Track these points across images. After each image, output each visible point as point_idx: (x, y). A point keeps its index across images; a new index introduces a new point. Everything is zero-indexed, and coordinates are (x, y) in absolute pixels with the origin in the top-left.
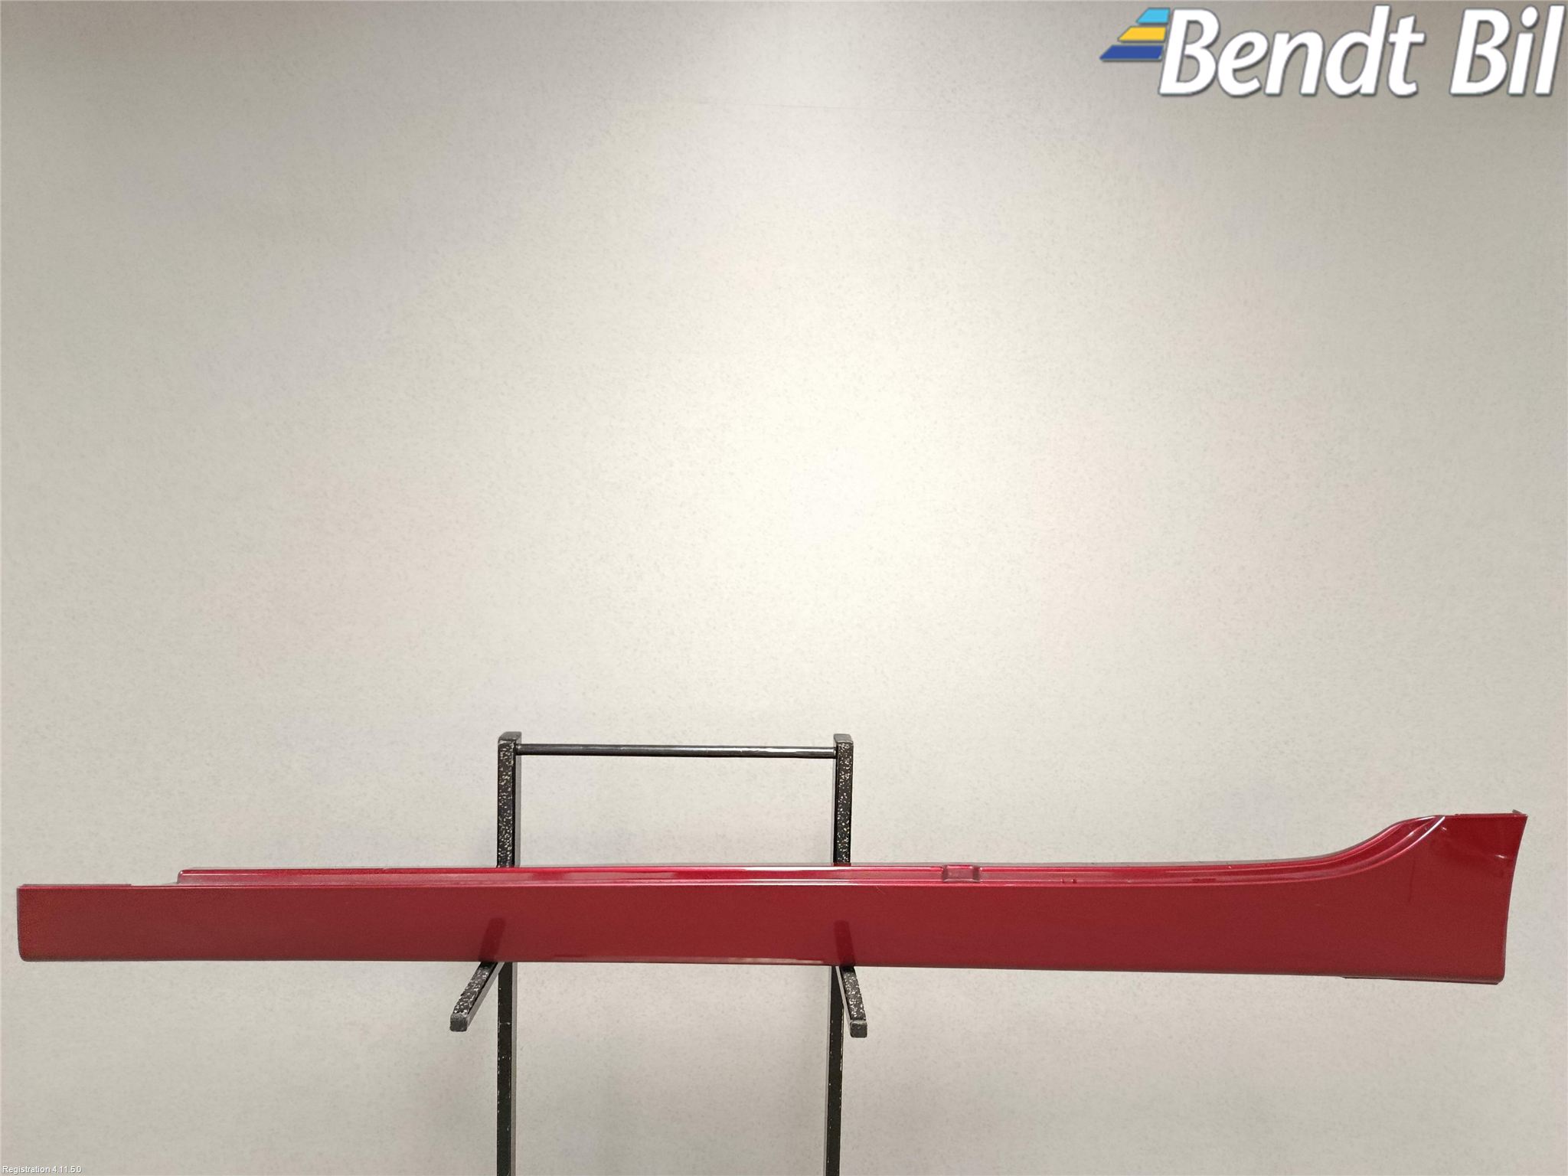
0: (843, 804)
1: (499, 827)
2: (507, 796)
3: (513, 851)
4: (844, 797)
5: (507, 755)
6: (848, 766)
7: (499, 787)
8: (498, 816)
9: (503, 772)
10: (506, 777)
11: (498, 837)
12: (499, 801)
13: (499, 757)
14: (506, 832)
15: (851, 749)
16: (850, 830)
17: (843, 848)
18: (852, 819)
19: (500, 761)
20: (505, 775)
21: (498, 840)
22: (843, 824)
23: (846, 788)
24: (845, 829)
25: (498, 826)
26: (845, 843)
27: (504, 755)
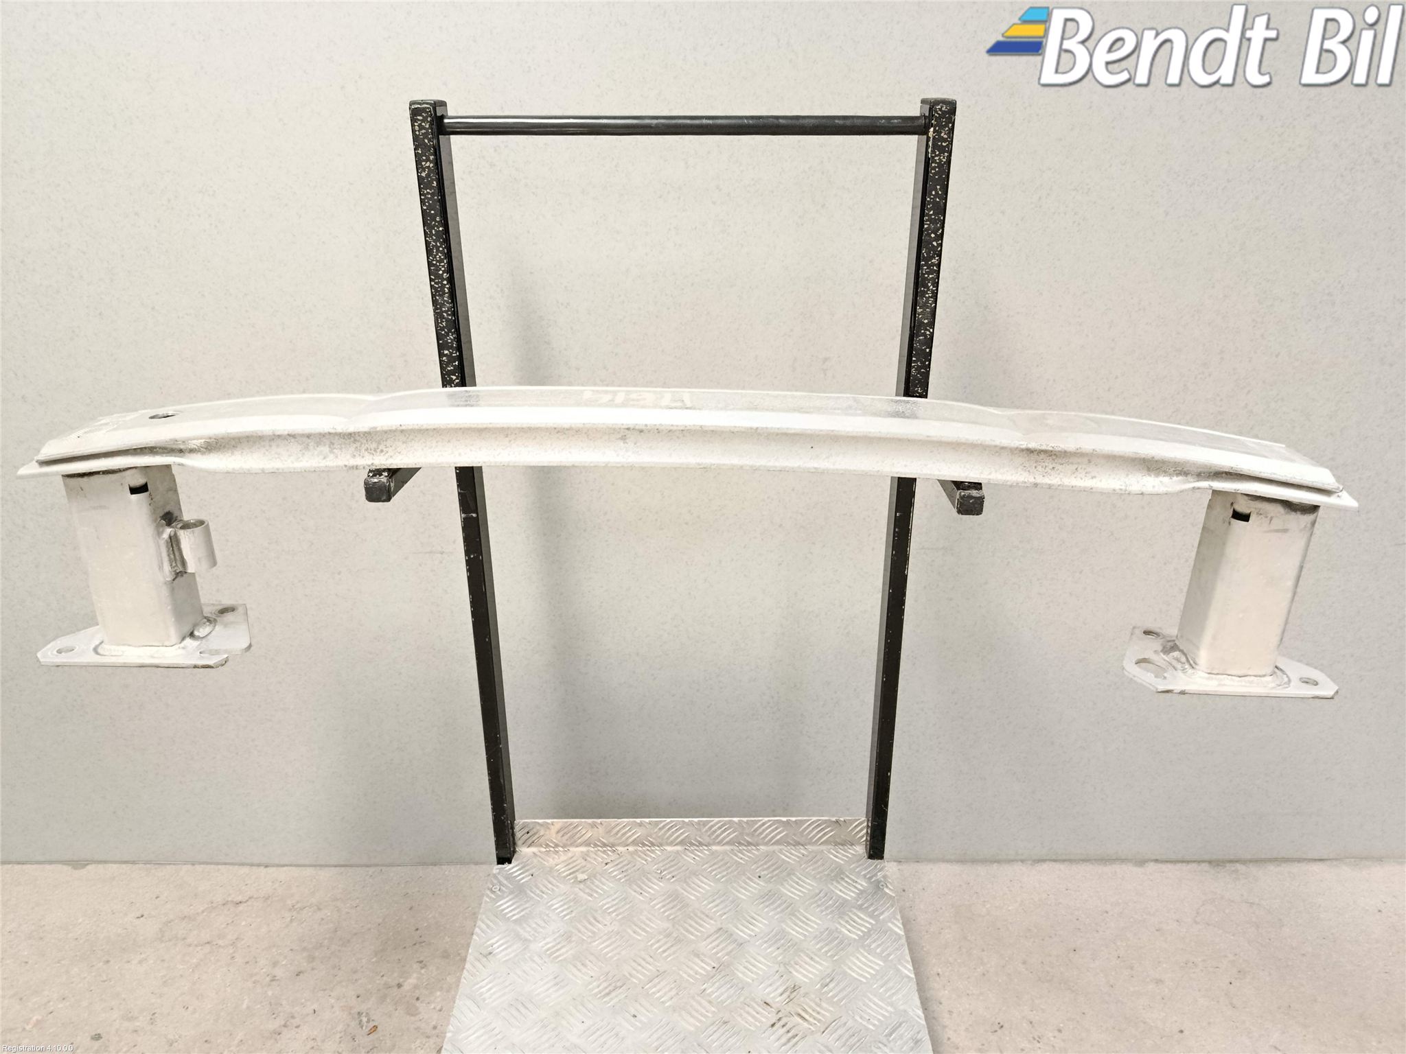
0: (935, 203)
1: (427, 243)
2: (433, 194)
3: (451, 280)
4: (937, 193)
5: (424, 128)
6: (945, 140)
7: (420, 180)
8: (424, 227)
9: (422, 155)
10: (428, 164)
11: (428, 258)
12: (422, 202)
13: (413, 131)
14: (438, 251)
15: (953, 111)
16: (941, 245)
17: (928, 273)
18: (945, 229)
19: (415, 138)
20: (426, 161)
21: (428, 262)
22: (933, 235)
23: (940, 177)
24: (935, 243)
25: (426, 241)
26: (933, 265)
27: (420, 126)
